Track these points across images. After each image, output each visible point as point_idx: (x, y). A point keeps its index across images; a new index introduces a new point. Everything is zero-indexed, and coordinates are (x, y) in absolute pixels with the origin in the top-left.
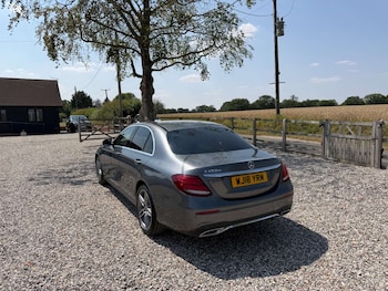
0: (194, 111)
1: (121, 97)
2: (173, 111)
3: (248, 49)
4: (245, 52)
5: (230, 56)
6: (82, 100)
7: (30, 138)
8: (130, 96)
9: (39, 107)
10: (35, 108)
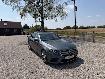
0: (56, 30)
1: (37, 26)
2: (50, 30)
3: (67, 14)
4: (66, 15)
5: (62, 16)
6: (26, 27)
7: (15, 36)
8: (39, 26)
9: (17, 29)
10: (16, 29)
